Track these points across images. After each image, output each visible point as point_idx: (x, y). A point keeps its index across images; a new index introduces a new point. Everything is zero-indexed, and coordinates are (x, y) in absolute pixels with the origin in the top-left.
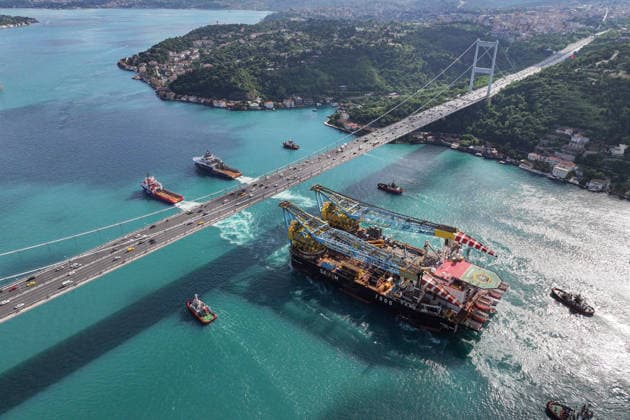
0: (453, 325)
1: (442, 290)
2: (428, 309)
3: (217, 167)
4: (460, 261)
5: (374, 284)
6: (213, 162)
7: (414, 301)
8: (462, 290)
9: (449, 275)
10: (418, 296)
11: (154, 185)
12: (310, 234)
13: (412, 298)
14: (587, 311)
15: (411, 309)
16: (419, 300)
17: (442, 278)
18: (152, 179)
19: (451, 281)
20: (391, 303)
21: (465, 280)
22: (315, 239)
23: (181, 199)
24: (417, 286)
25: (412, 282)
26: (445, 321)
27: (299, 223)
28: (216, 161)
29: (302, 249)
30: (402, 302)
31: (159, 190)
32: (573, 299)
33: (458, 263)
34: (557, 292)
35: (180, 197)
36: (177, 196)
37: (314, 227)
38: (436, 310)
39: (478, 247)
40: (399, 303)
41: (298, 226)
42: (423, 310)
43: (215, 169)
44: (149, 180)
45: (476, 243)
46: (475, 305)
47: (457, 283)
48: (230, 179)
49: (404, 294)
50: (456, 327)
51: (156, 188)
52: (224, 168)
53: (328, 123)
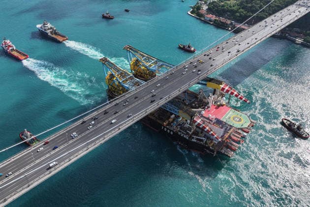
0: (213, 151)
1: (207, 128)
2: (197, 139)
3: (51, 33)
4: (222, 105)
5: (161, 119)
6: (49, 29)
7: (187, 134)
8: (222, 128)
9: (214, 117)
10: (190, 131)
11: (10, 46)
12: (119, 82)
13: (186, 131)
14: (304, 136)
15: (185, 138)
16: (190, 133)
17: (208, 119)
18: (8, 41)
19: (214, 121)
20: (172, 133)
21: (225, 121)
22: (123, 86)
23: (26, 57)
24: (190, 124)
25: (186, 120)
26: (208, 148)
27: (112, 74)
28: (51, 28)
29: (114, 92)
30: (179, 133)
31: (13, 50)
32: (296, 127)
33: (221, 107)
34: (285, 121)
35: (27, 56)
36: (24, 55)
37: (123, 77)
38: (202, 140)
39: (236, 96)
40: (177, 134)
41: (112, 76)
42: (193, 140)
43: (49, 34)
44: (5, 43)
45: (235, 93)
46: (230, 137)
47: (219, 122)
48: (59, 42)
49: (181, 128)
50: (215, 153)
51: (10, 48)
52: (56, 34)
53: (192, 13)
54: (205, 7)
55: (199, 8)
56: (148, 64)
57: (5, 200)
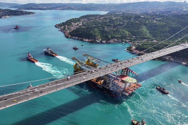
0: (119, 94)
5: (97, 82)
6: (49, 51)
8: (124, 83)
11: (30, 56)
12: (79, 66)
13: (107, 85)
15: (107, 89)
20: (101, 87)
21: (125, 80)
22: (80, 68)
23: (37, 61)
28: (50, 51)
29: (77, 71)
31: (31, 58)
34: (158, 87)
36: (36, 60)
40: (104, 87)
42: (110, 89)
43: (49, 53)
48: (54, 56)
50: (121, 94)
51: (30, 57)
52: (52, 53)
53: (127, 50)
54: (134, 48)
55: (130, 48)
56: (93, 61)
57: (28, 99)
